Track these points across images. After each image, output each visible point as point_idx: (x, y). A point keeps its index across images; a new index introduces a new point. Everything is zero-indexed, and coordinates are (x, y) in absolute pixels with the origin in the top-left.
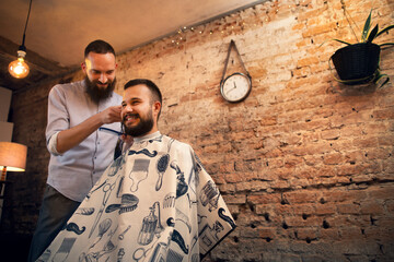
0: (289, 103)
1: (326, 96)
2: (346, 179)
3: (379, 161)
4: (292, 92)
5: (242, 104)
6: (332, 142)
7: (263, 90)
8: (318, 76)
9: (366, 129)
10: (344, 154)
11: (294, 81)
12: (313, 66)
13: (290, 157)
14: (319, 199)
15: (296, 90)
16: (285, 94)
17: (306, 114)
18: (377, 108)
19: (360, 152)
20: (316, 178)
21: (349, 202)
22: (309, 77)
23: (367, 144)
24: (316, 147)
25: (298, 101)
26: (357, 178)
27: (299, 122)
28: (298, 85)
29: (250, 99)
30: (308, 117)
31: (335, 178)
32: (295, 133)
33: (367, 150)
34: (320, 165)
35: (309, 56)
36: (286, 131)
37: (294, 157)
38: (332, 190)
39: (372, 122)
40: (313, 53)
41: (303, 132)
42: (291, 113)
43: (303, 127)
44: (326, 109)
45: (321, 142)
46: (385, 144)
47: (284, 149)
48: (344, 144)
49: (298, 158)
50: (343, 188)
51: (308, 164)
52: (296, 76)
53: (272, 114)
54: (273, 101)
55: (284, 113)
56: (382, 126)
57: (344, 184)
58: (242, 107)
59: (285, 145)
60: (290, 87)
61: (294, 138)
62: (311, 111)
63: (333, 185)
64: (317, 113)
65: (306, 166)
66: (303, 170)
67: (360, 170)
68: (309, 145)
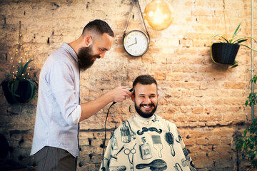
0: (176, 66)
1: (200, 66)
2: (203, 124)
3: (222, 114)
4: (178, 57)
5: (140, 58)
6: (199, 98)
7: (158, 50)
8: (197, 49)
9: (219, 93)
10: (205, 108)
11: (181, 48)
12: (195, 40)
13: (171, 106)
14: (186, 136)
15: (181, 56)
16: (173, 58)
17: (186, 76)
18: (227, 81)
19: (213, 107)
20: (186, 122)
21: (203, 138)
22: (191, 48)
23: (218, 103)
24: (189, 101)
25: (182, 65)
26: (209, 123)
27: (181, 82)
28: (183, 53)
29: (147, 56)
30: (187, 79)
31: (198, 122)
32: (177, 89)
33: (217, 106)
34: (190, 113)
35: (193, 31)
36: (171, 87)
37: (174, 107)
38: (195, 130)
39: (223, 89)
40: (196, 30)
41: (182, 89)
42: (176, 73)
43: (183, 86)
44: (199, 75)
45: (193, 97)
46: (227, 104)
47: (168, 100)
48: (206, 101)
49: (177, 107)
50: (201, 129)
51: (183, 112)
52: (182, 45)
53: (162, 72)
54: (165, 62)
55: (172, 73)
56: (227, 92)
57: (202, 127)
58: (139, 61)
59: (169, 96)
60: (177, 52)
61: (176, 92)
62: (189, 75)
63: (195, 127)
64: (193, 77)
65: (181, 113)
66: (179, 116)
67: (212, 118)
68: (185, 99)
